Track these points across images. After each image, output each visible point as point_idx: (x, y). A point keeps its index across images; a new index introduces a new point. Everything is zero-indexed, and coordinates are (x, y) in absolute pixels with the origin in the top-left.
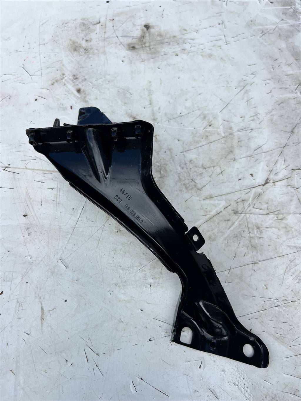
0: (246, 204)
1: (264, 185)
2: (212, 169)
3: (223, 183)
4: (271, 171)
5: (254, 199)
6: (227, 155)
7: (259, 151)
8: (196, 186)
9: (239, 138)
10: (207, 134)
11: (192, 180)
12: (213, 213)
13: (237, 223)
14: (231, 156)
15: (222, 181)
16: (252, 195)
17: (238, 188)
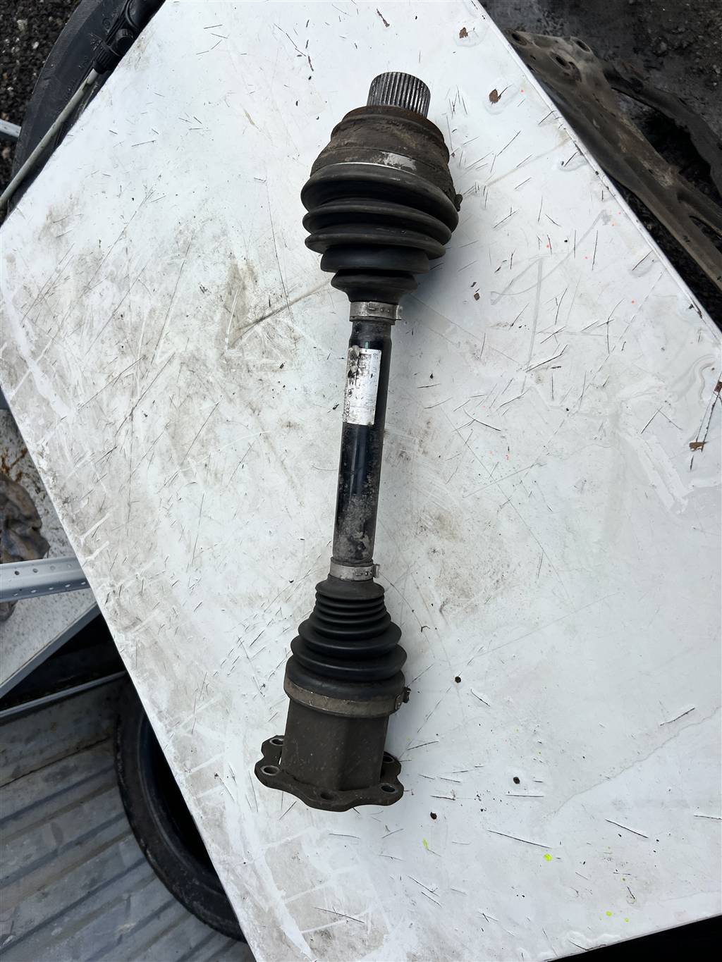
0: (139, 374)
1: (133, 409)
2: (182, 400)
3: (166, 388)
4: (133, 432)
5: (136, 384)
6: (175, 430)
7: (149, 456)
8: (188, 366)
9: (173, 463)
10: (204, 450)
11: (194, 372)
12: (162, 341)
13: (140, 345)
14: (171, 429)
15: (168, 389)
16: (139, 389)
17: (152, 390)
